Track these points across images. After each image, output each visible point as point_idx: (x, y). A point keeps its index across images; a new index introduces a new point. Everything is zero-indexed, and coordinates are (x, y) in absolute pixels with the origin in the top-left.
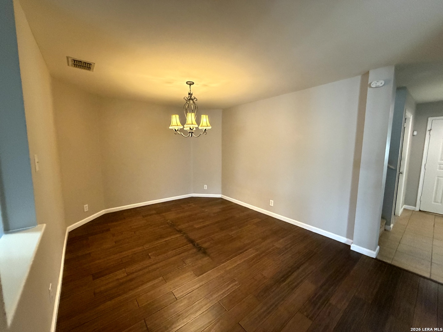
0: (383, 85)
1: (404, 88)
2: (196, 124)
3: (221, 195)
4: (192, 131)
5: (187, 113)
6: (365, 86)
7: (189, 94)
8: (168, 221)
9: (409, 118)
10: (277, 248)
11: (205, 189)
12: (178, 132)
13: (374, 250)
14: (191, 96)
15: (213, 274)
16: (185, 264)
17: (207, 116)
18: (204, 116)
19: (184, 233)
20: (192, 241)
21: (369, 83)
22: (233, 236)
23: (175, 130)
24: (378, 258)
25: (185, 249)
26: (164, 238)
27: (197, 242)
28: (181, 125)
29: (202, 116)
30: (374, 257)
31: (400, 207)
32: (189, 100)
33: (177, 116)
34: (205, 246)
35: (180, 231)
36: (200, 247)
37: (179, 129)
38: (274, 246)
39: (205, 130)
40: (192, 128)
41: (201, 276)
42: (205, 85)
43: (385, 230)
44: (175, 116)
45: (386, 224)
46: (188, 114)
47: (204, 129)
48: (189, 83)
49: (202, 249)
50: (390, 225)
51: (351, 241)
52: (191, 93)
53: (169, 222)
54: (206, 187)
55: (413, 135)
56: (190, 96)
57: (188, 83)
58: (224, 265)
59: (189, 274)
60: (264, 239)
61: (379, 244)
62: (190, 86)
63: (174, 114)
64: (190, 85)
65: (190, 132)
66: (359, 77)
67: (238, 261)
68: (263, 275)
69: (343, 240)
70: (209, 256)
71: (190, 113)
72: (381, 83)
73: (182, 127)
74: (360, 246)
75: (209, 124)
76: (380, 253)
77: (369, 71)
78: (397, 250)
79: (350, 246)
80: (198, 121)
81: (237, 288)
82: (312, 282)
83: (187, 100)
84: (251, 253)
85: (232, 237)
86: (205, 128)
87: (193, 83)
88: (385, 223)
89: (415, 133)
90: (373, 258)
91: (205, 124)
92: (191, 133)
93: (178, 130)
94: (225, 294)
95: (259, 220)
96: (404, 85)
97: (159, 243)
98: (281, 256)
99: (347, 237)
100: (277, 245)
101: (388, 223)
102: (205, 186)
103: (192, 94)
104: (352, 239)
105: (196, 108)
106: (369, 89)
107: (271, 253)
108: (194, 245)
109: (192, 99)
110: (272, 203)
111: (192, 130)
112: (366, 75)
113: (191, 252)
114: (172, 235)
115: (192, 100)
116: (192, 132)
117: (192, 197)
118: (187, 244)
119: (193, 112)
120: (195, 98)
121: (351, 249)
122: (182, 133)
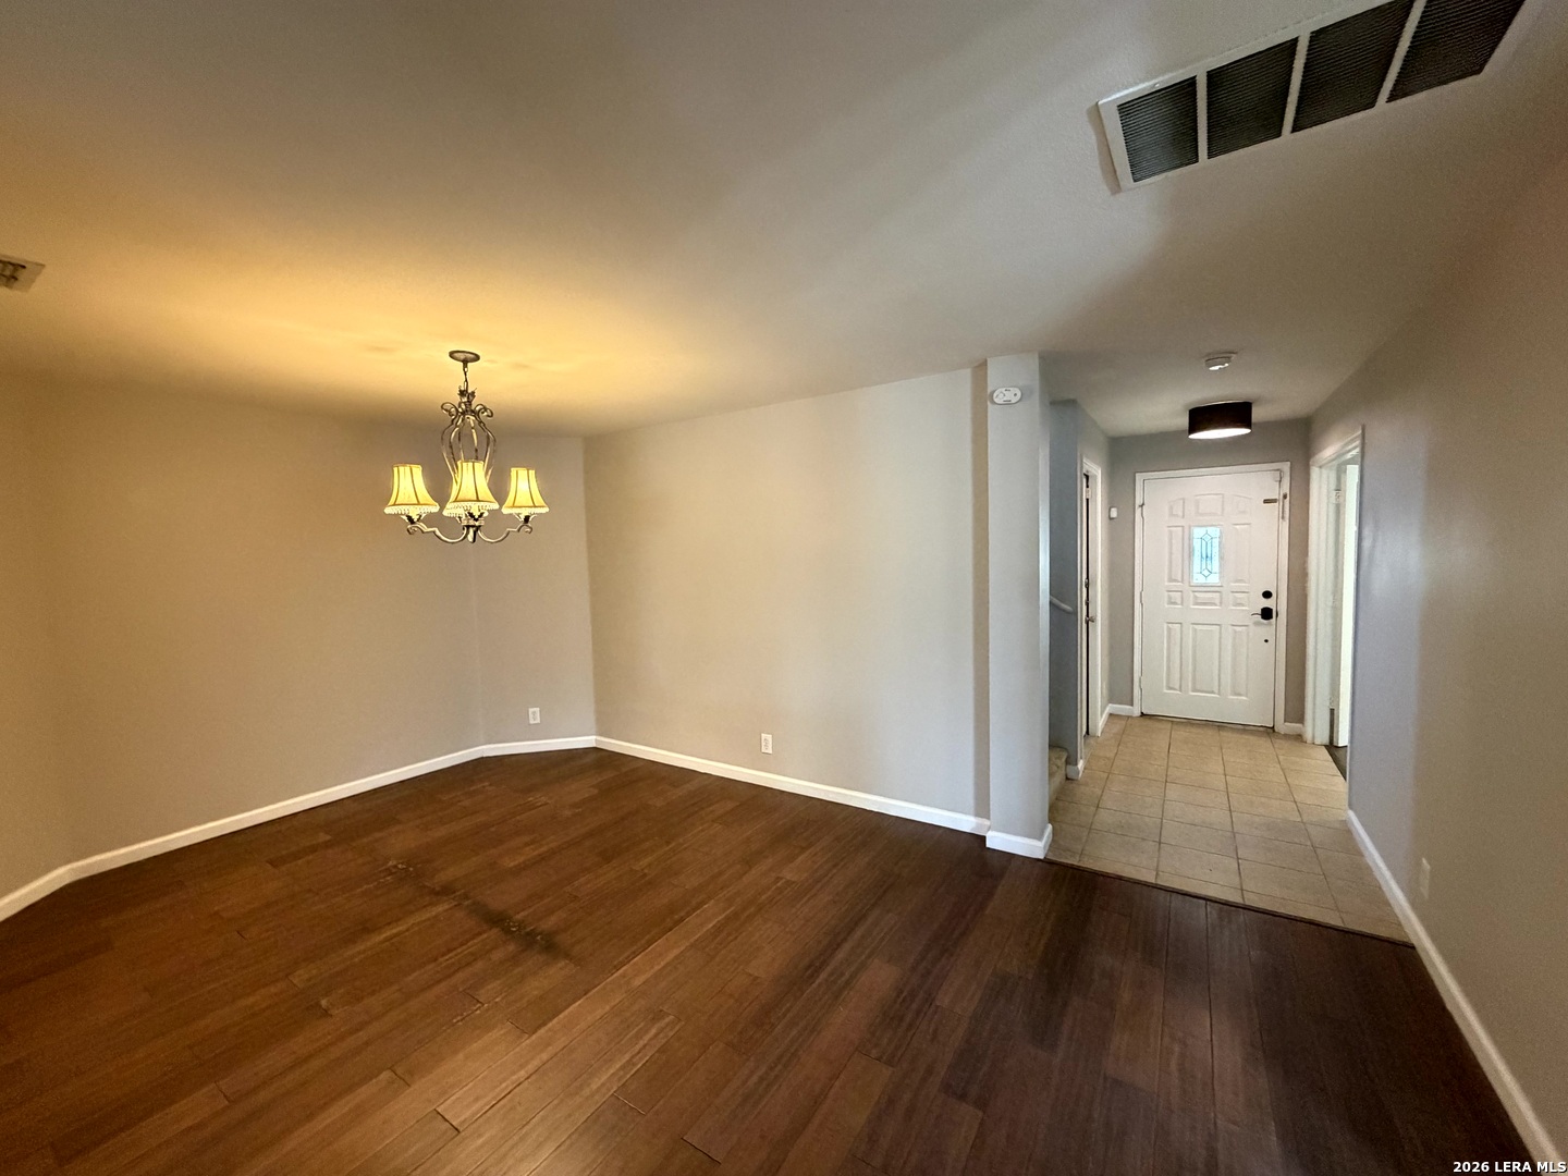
0: (1020, 400)
1: (1071, 403)
2: (493, 500)
3: (594, 737)
4: (477, 524)
5: (455, 460)
6: (981, 398)
7: (462, 393)
8: (390, 863)
9: (1096, 476)
10: (789, 883)
11: (532, 722)
12: (422, 525)
13: (1040, 838)
14: (470, 402)
15: (586, 1014)
16: (479, 1005)
17: (532, 473)
18: (523, 472)
19: (466, 897)
20: (497, 920)
21: (989, 391)
22: (646, 871)
23: (410, 518)
24: (1051, 857)
25: (472, 954)
26: (377, 929)
27: (519, 917)
28: (431, 501)
29: (514, 470)
30: (1040, 855)
31: (1100, 713)
32: (464, 413)
33: (417, 470)
34: (549, 924)
35: (446, 891)
36: (528, 934)
37: (423, 515)
38: (782, 878)
39: (527, 519)
40: (476, 514)
41: (542, 1031)
42: (519, 366)
43: (1067, 779)
44: (407, 468)
45: (1068, 762)
46: (459, 463)
47: (523, 517)
48: (462, 356)
49: (539, 938)
50: (1076, 764)
51: (987, 822)
52: (469, 391)
53: (395, 866)
54: (535, 715)
55: (1111, 519)
56: (465, 399)
57: (456, 355)
58: (623, 976)
59: (495, 1034)
60: (749, 862)
61: (1051, 820)
62: (465, 366)
63: (405, 463)
64: (465, 362)
65: (468, 527)
66: (967, 373)
67: (670, 948)
68: (750, 975)
69: (966, 823)
70: (567, 956)
71: (467, 460)
72: (1015, 395)
73: (435, 509)
74: (1008, 833)
75: (539, 500)
76: (1054, 844)
77: (986, 361)
78: (1093, 827)
79: (983, 839)
80: (499, 490)
81: (671, 1034)
82: (889, 961)
83: (455, 413)
84: (710, 915)
85: (645, 875)
86: (525, 512)
87: (477, 358)
88: (1064, 760)
89: (1114, 513)
90: (1038, 860)
91: (524, 499)
92: (471, 530)
93: (418, 520)
94: (634, 1065)
95: (730, 805)
96: (1072, 397)
97: (359, 953)
98: (802, 906)
99: (977, 815)
100: (789, 874)
101: (1071, 761)
102: (531, 710)
103: (473, 393)
104: (989, 818)
105: (491, 444)
106: (990, 406)
107: (775, 901)
108: (507, 931)
109: (473, 411)
110: (767, 742)
111: (476, 520)
112: (980, 368)
113: (497, 956)
114: (412, 912)
115: (475, 413)
116: (478, 528)
117: (482, 758)
118: (480, 934)
119: (477, 458)
120: (486, 409)
121: (988, 845)
122: (436, 529)
